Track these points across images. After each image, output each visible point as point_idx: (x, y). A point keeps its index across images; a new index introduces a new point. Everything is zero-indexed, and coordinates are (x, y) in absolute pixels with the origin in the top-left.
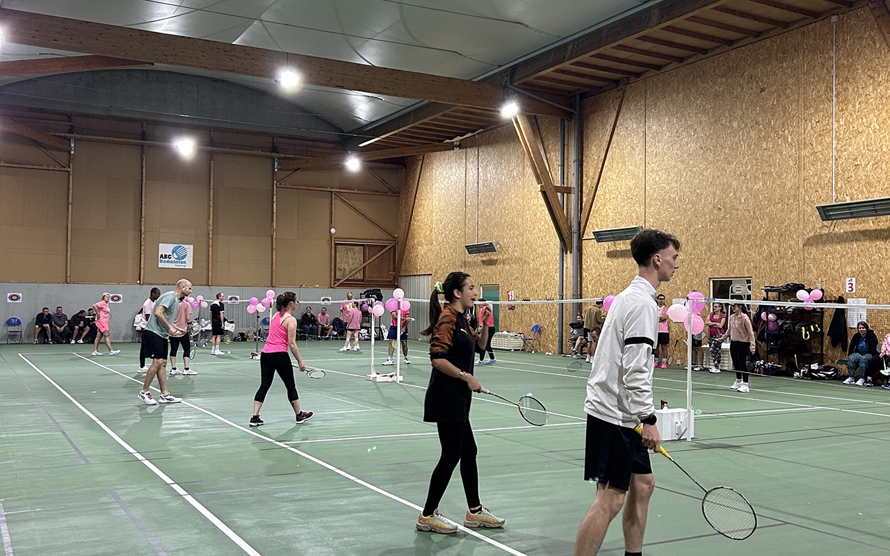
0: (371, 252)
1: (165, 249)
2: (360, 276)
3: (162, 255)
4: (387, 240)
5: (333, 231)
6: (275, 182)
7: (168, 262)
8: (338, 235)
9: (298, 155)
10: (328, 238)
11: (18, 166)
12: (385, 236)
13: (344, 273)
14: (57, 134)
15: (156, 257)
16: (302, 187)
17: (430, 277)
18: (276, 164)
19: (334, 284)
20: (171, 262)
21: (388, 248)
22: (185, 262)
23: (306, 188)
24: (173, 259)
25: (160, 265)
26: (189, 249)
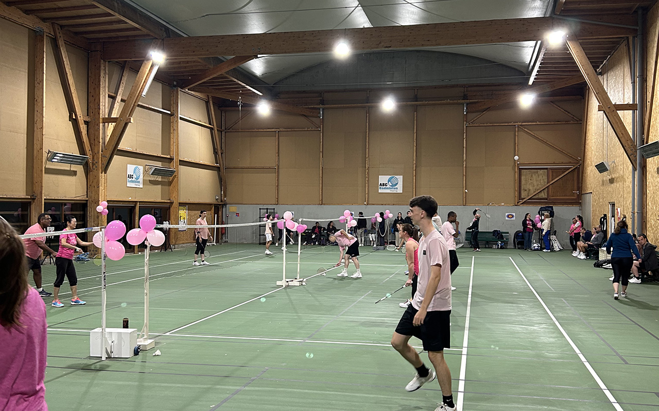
0: (554, 174)
1: (383, 179)
2: (543, 195)
3: (381, 184)
4: (570, 163)
5: (516, 158)
6: (465, 123)
7: (385, 188)
8: (522, 162)
10: (513, 164)
11: (290, 130)
12: (567, 160)
13: (528, 193)
15: (377, 185)
16: (489, 125)
17: (592, 195)
18: (465, 109)
19: (518, 203)
20: (387, 188)
21: (570, 170)
22: (397, 188)
23: (491, 125)
24: (388, 186)
25: (380, 191)
26: (400, 178)
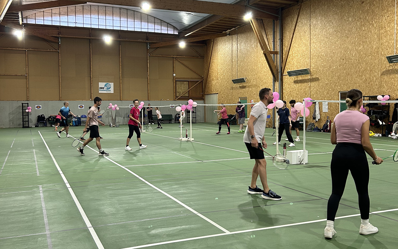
0: (192, 84)
1: (101, 85)
2: (187, 95)
3: (100, 87)
4: (199, 78)
5: (174, 75)
6: (148, 54)
7: (103, 90)
8: (177, 77)
9: (158, 41)
10: (172, 78)
11: (37, 50)
12: (197, 77)
13: (180, 94)
14: (53, 36)
15: (97, 88)
16: (160, 56)
17: (218, 94)
18: (148, 46)
19: (176, 99)
20: (105, 90)
21: (199, 82)
22: (110, 90)
23: (162, 56)
24: (105, 89)
25: (100, 92)
26: (112, 84)
